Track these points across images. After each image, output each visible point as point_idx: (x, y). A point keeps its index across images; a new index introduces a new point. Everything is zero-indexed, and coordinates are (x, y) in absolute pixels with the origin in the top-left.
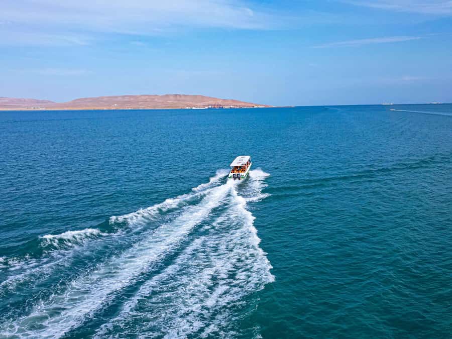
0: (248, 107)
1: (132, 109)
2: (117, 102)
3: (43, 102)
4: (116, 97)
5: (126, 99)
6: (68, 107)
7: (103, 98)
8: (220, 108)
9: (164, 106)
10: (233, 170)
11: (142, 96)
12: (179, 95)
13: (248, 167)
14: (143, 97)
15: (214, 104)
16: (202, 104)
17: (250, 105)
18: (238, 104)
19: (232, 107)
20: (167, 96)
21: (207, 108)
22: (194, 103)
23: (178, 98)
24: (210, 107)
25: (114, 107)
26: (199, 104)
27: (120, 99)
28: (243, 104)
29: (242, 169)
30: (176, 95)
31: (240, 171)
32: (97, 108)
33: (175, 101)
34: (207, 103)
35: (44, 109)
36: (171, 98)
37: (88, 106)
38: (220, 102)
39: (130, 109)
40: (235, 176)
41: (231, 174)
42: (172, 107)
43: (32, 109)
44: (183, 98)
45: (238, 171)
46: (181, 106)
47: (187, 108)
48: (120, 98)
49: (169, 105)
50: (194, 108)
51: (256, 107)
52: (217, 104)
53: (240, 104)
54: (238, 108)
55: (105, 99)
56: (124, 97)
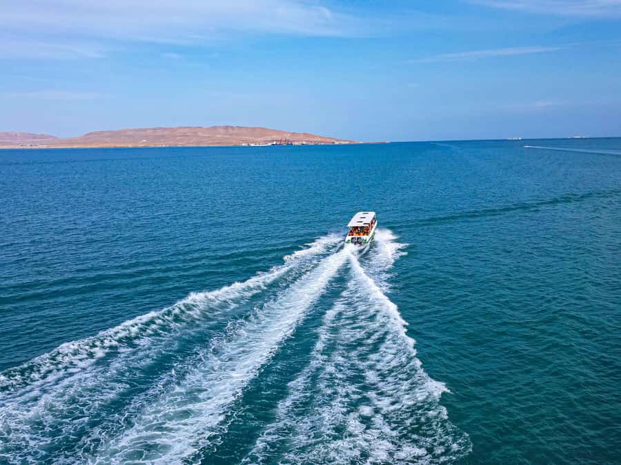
0: (327, 144)
1: (168, 146)
2: (146, 137)
3: (42, 136)
4: (145, 130)
5: (159, 133)
6: (78, 143)
7: (125, 131)
8: (288, 144)
9: (210, 142)
10: (351, 232)
11: (180, 128)
12: (232, 127)
13: (372, 227)
14: (181, 130)
15: (280, 139)
16: (263, 139)
17: (328, 140)
18: (312, 140)
19: (304, 143)
20: (215, 128)
21: (270, 144)
22: (252, 138)
23: (230, 131)
24: (275, 143)
25: (142, 144)
26: (259, 139)
27: (149, 132)
28: (319, 140)
29: (364, 230)
30: (226, 128)
31: (362, 234)
32: (118, 145)
33: (225, 134)
34: (269, 138)
35: (44, 147)
36: (221, 131)
37: (106, 142)
38: (288, 137)
39: (164, 146)
40: (354, 240)
41: (349, 238)
42: (223, 143)
43: (28, 147)
44: (236, 131)
45: (359, 234)
46: (233, 142)
47: (243, 144)
48: (151, 131)
49: (218, 141)
50: (252, 145)
51: (337, 143)
52: (284, 139)
53: (316, 140)
54: (313, 144)
55: (130, 133)
56: (155, 129)
